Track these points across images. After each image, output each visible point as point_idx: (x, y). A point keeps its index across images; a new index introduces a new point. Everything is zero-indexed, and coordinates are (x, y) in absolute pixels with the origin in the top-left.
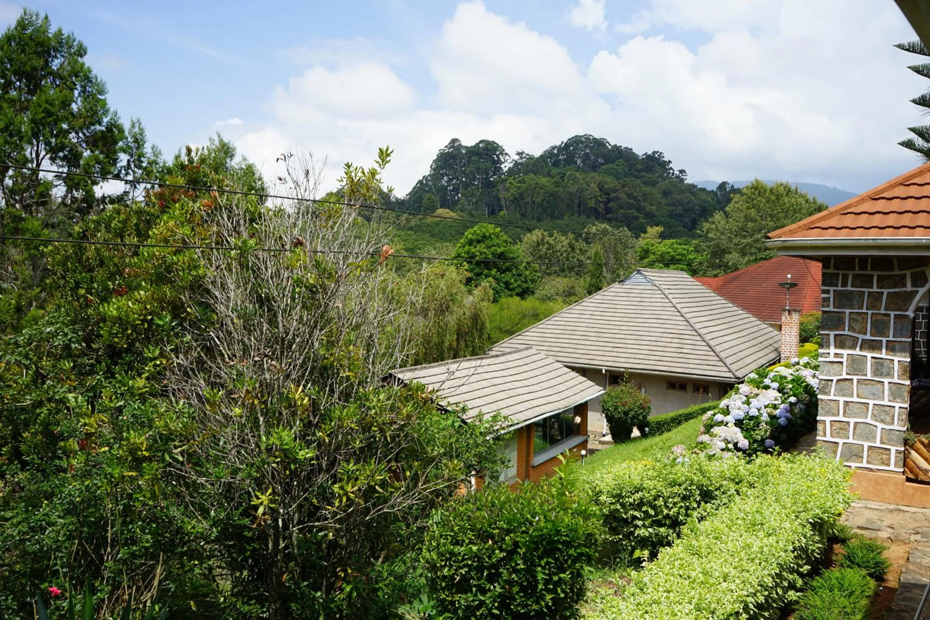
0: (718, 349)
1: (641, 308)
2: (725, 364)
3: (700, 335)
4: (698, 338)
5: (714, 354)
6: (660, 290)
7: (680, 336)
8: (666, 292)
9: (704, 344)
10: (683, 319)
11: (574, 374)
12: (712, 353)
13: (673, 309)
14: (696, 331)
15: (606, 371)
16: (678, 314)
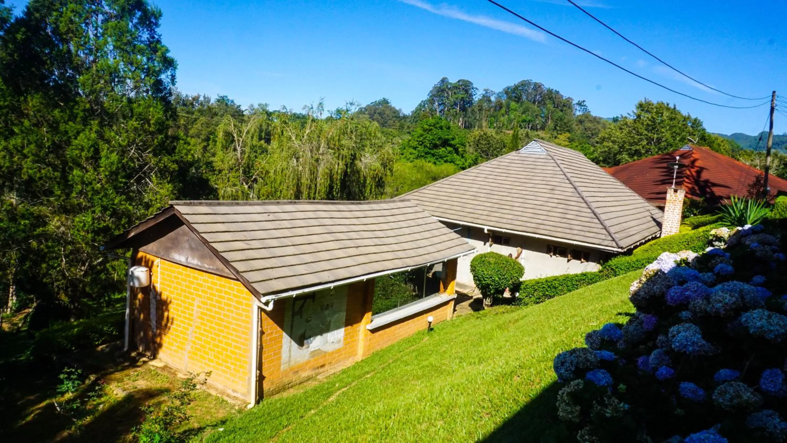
0: (603, 217)
1: (532, 174)
2: (608, 232)
3: (586, 202)
4: (584, 205)
5: (598, 222)
6: (553, 159)
7: (565, 202)
8: (559, 162)
9: (589, 211)
10: (571, 186)
11: (447, 230)
12: (596, 221)
13: (563, 176)
14: (583, 198)
15: (488, 230)
16: (567, 181)
